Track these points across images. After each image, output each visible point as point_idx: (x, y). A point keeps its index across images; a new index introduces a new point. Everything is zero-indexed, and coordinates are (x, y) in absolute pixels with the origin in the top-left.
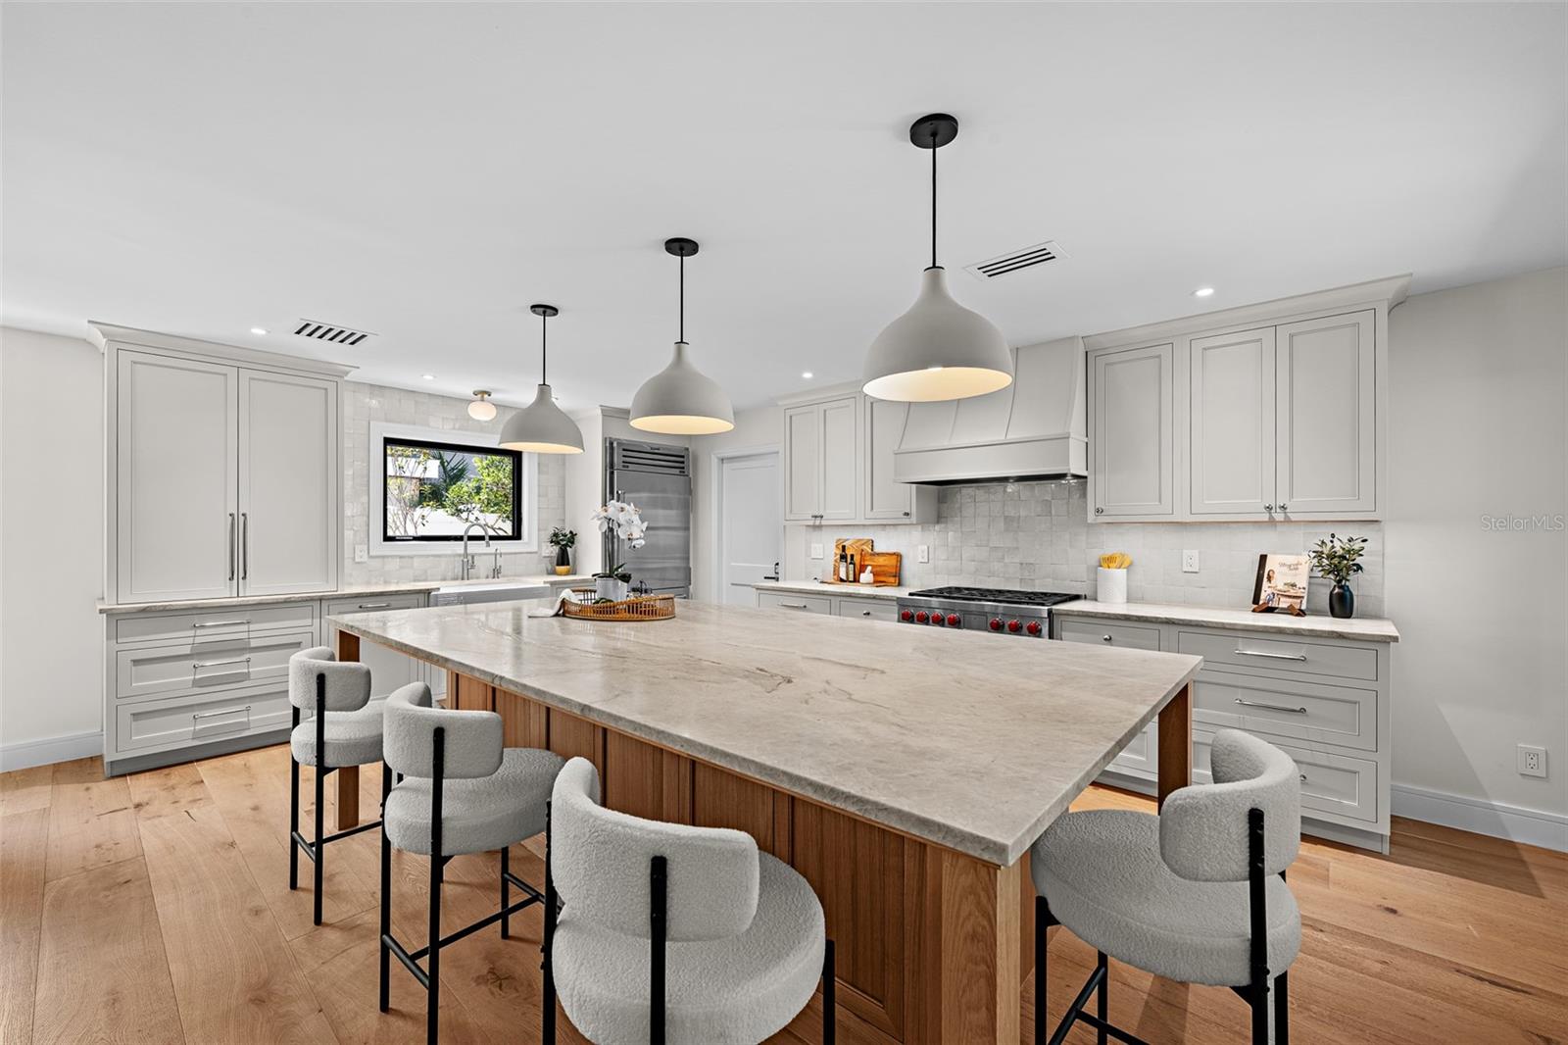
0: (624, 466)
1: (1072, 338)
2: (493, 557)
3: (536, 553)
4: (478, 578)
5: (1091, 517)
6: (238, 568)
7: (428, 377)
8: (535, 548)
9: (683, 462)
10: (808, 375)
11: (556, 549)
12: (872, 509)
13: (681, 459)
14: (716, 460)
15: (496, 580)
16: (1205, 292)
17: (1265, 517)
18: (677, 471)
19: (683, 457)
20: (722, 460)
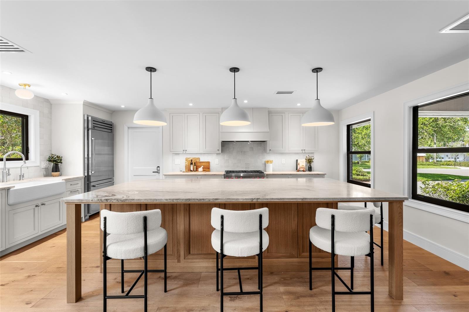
0: (93, 128)
3: (39, 166)
5: (268, 151)
8: (38, 164)
9: (112, 127)
10: (191, 105)
11: (52, 164)
12: (206, 148)
13: (111, 126)
14: (127, 127)
16: (299, 104)
18: (110, 131)
20: (129, 128)
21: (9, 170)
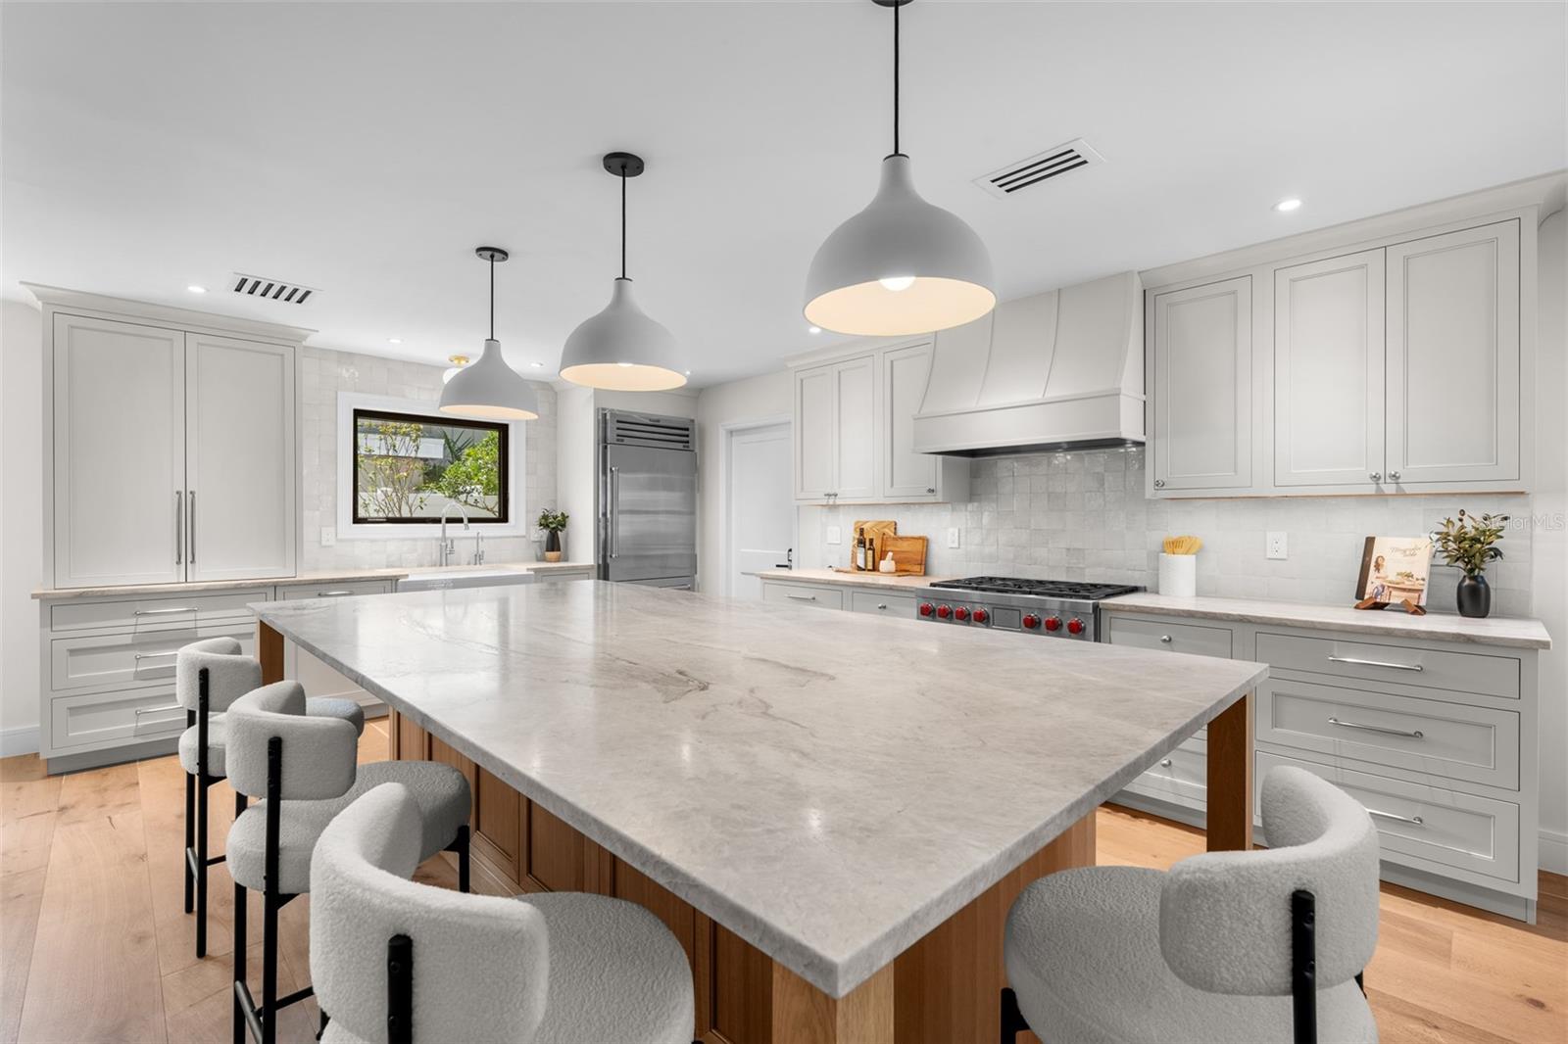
0: (618, 440)
1: (1127, 274)
2: (475, 541)
3: (524, 537)
4: (458, 564)
5: (1150, 491)
6: (186, 551)
7: (395, 341)
8: (523, 532)
9: (687, 436)
11: (545, 533)
12: (892, 485)
13: (686, 433)
14: (724, 432)
15: (478, 566)
16: (1289, 205)
17: (1371, 489)
18: (680, 446)
19: (687, 429)
20: (731, 433)
21: (452, 542)
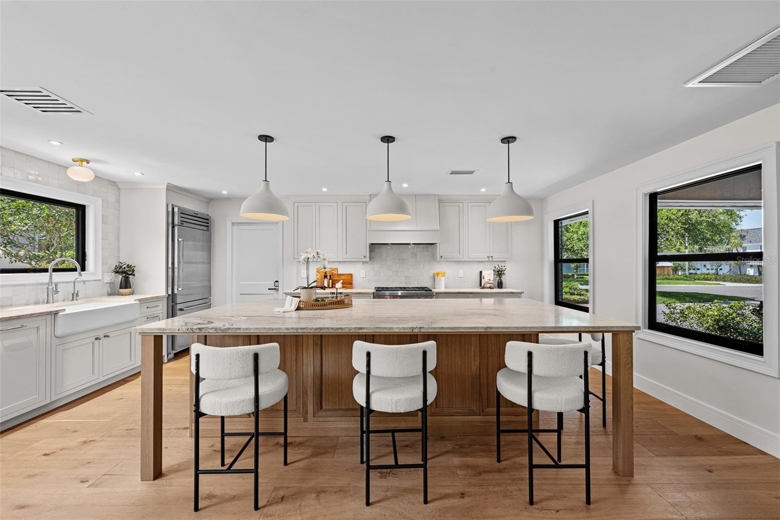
0: (181, 223)
1: (435, 195)
2: (73, 284)
3: (100, 280)
5: (438, 259)
8: (99, 277)
9: (208, 223)
10: (325, 190)
11: (119, 277)
12: (346, 255)
15: (75, 302)
17: (487, 260)
18: (205, 228)
19: (208, 220)
20: (233, 224)
21: (56, 285)
